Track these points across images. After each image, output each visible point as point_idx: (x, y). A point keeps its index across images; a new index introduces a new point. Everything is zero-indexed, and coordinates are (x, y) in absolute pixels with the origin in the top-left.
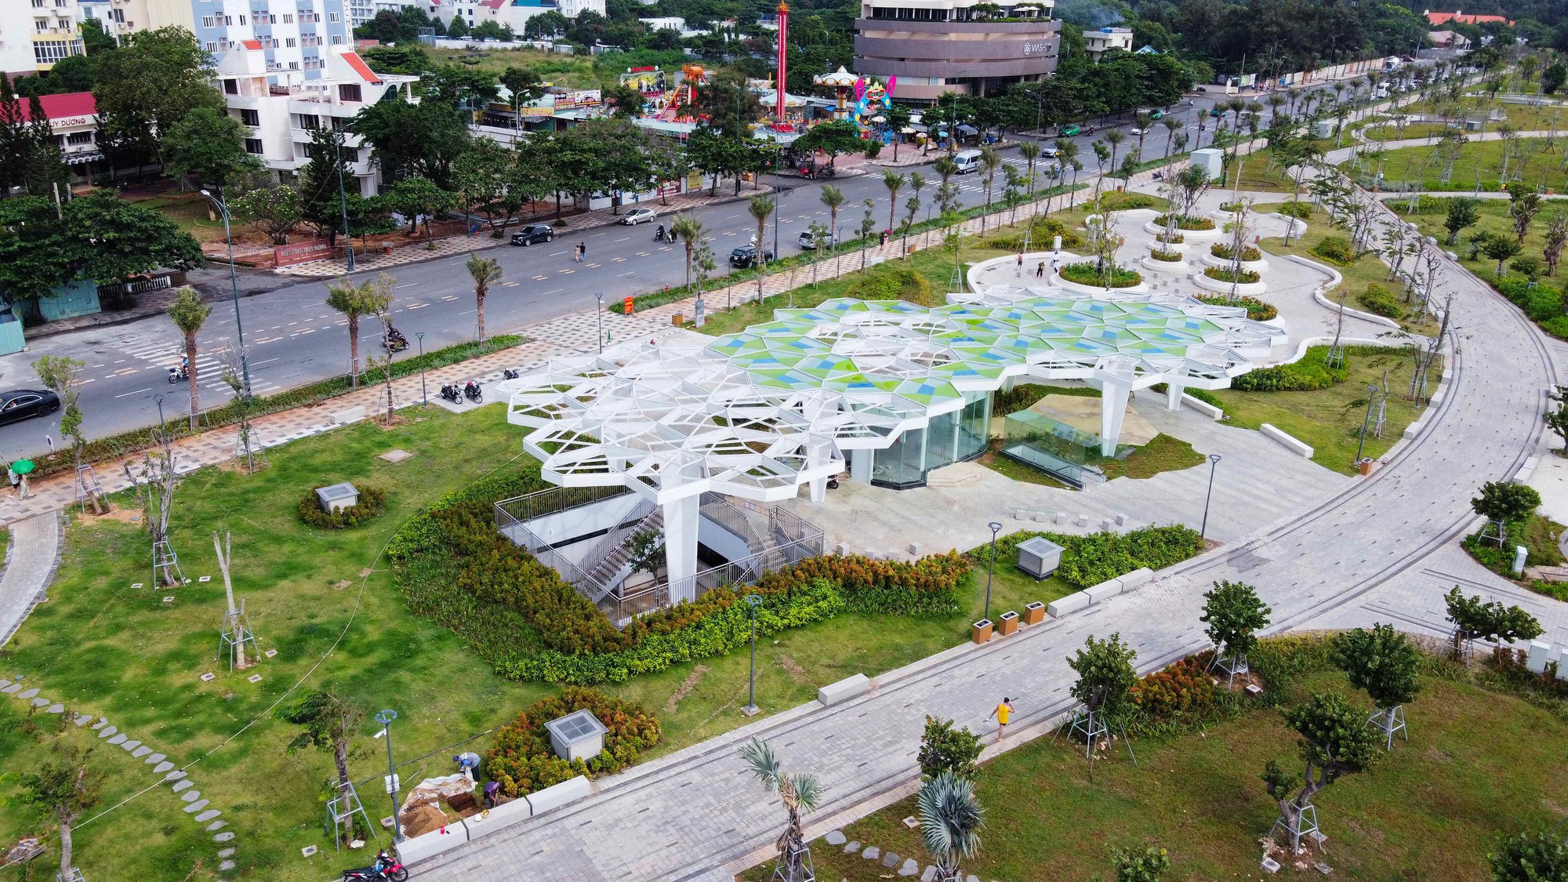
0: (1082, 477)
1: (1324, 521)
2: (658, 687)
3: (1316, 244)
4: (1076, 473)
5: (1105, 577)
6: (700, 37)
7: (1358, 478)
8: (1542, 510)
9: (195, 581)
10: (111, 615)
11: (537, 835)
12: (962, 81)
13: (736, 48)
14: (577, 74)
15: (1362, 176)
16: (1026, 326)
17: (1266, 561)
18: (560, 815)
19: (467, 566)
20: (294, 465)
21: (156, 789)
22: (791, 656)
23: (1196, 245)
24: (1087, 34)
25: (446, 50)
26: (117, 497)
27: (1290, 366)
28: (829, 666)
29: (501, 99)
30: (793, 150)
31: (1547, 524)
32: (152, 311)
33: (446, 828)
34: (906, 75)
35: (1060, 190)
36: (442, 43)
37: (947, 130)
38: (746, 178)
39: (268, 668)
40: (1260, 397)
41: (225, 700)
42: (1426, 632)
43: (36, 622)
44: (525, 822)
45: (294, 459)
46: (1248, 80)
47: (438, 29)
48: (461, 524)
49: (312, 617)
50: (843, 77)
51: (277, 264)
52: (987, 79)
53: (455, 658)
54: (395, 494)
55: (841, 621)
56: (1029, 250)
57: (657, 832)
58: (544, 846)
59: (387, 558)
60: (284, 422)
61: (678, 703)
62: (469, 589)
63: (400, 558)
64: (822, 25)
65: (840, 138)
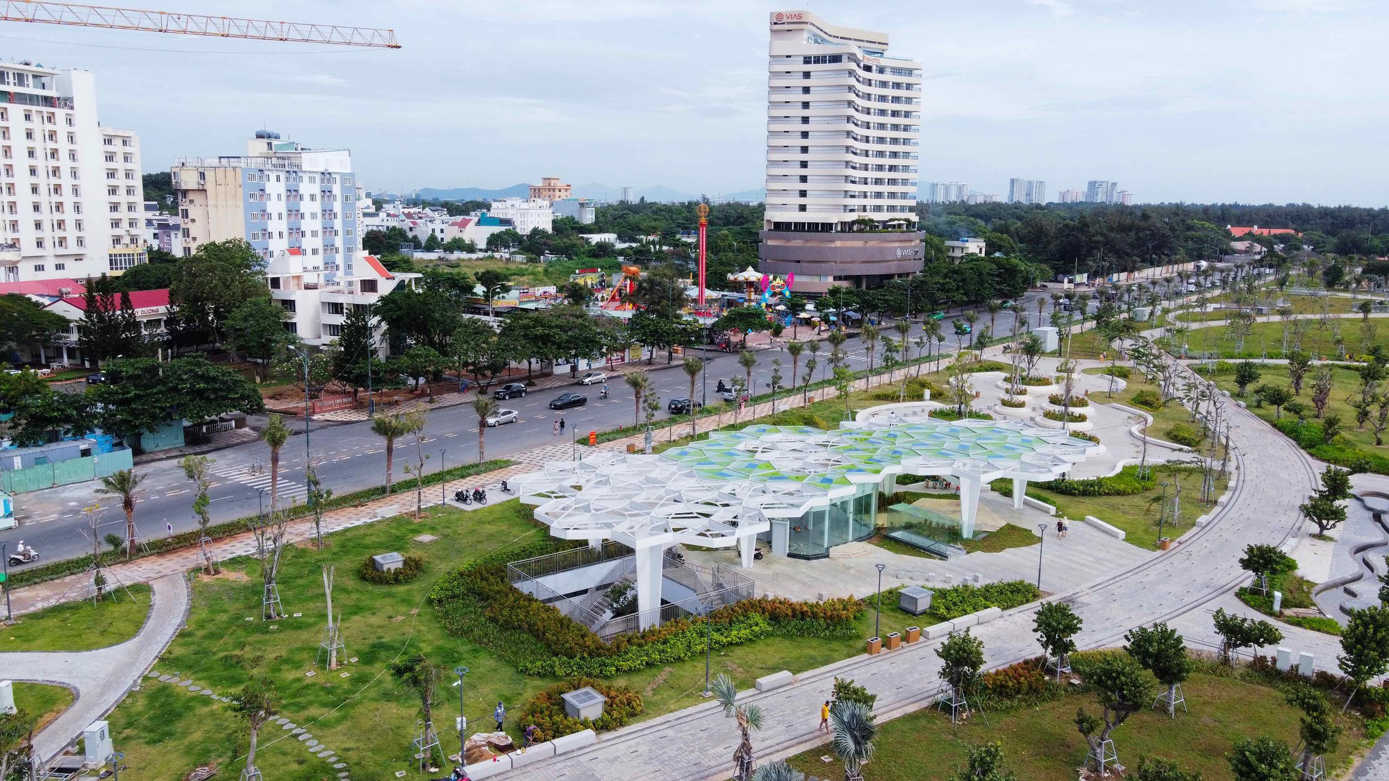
0: (948, 550)
1: (1133, 579)
2: (638, 681)
3: (1134, 395)
4: (942, 548)
5: (965, 612)
6: (631, 248)
7: (1159, 553)
8: (1299, 573)
9: (291, 615)
10: (234, 637)
11: (560, 766)
12: (847, 278)
13: (660, 256)
14: (531, 277)
15: (1172, 348)
16: (900, 443)
17: (1088, 604)
18: (575, 754)
19: (490, 605)
20: (351, 544)
21: (287, 739)
22: (734, 663)
23: (1037, 396)
24: (948, 243)
25: (422, 260)
26: (223, 563)
27: (1109, 479)
28: (762, 668)
29: (475, 294)
30: (713, 329)
31: (1301, 581)
32: (223, 445)
33: (498, 758)
34: (802, 274)
35: (928, 359)
36: (418, 255)
37: (836, 315)
38: (676, 351)
39: (354, 668)
40: (1087, 500)
41: (326, 688)
42: (1205, 648)
43: (181, 641)
44: (551, 758)
45: (350, 540)
46: (1082, 278)
47: (416, 244)
48: (482, 579)
49: (380, 638)
50: (751, 274)
51: (314, 413)
52: (867, 276)
53: (487, 663)
54: (428, 563)
55: (770, 641)
56: (904, 401)
57: (646, 763)
58: (565, 771)
59: (430, 602)
60: (338, 517)
61: (653, 690)
62: (493, 620)
63: (440, 601)
64: (730, 238)
65: (749, 320)
